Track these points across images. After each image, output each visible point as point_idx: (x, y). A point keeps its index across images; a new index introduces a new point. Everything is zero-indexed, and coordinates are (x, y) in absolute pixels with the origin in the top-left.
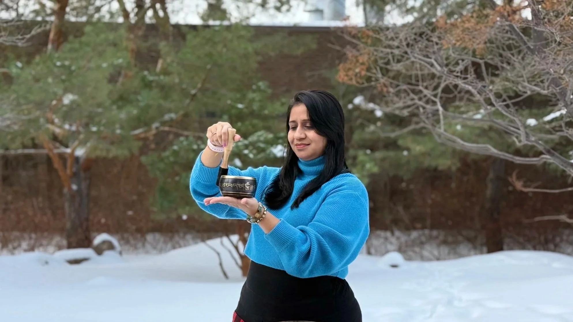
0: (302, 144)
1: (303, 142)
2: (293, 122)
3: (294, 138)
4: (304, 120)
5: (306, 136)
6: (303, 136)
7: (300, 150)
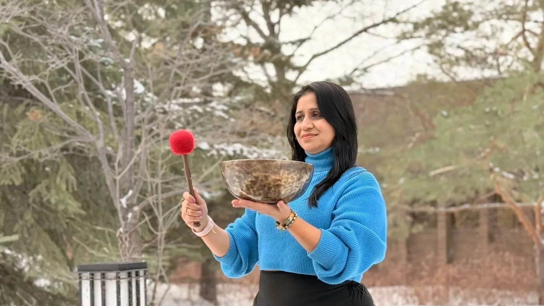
0: (309, 135)
1: (310, 133)
2: (300, 112)
3: (301, 128)
4: (312, 109)
5: (314, 126)
6: (310, 126)
7: (306, 142)
